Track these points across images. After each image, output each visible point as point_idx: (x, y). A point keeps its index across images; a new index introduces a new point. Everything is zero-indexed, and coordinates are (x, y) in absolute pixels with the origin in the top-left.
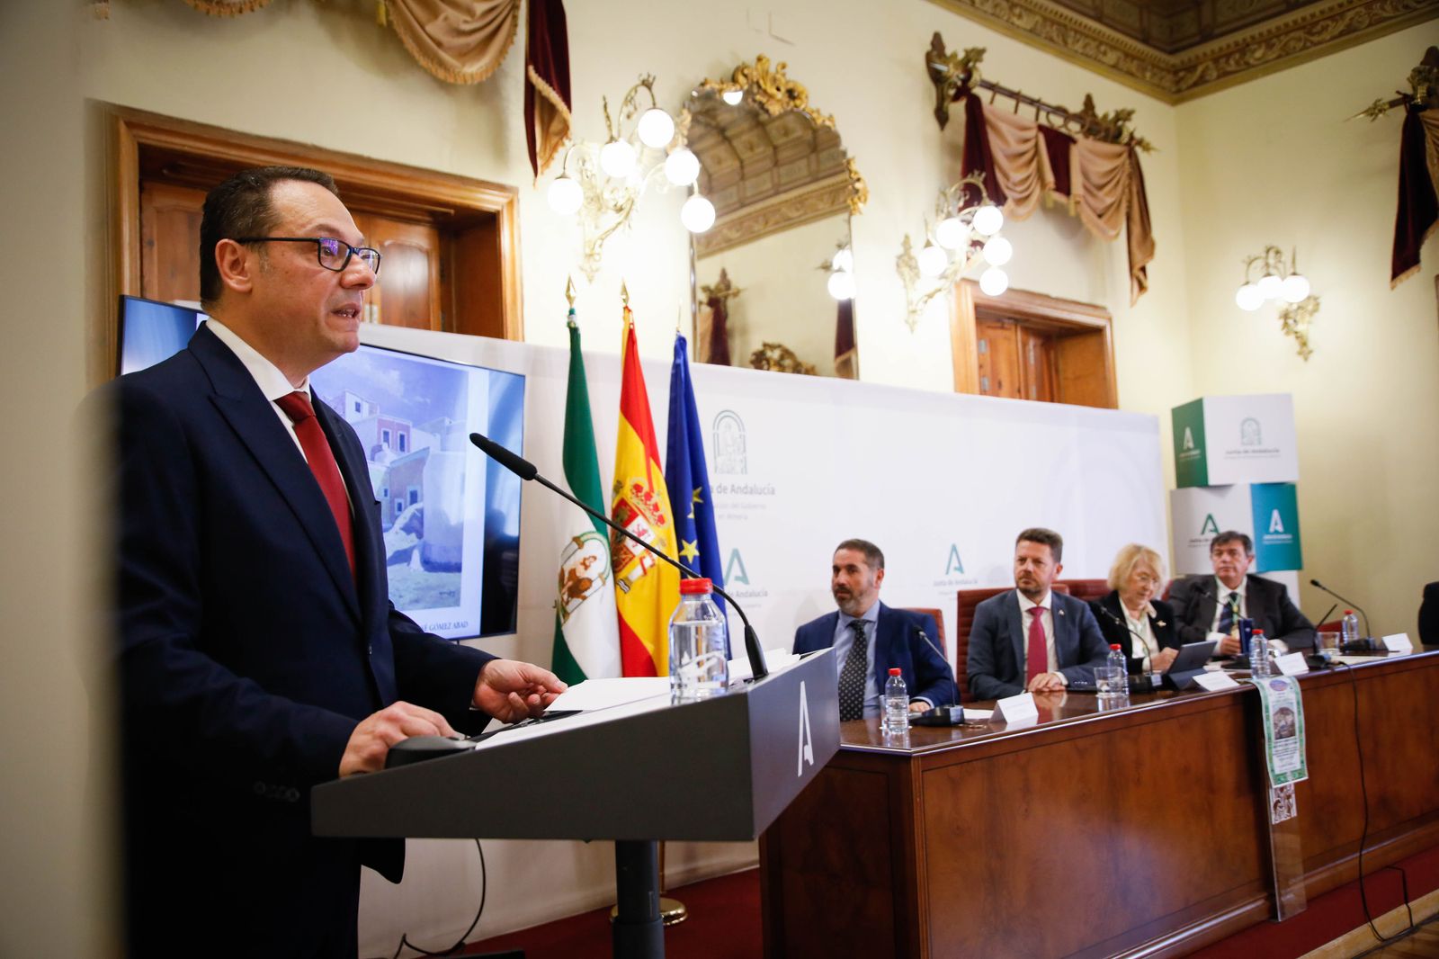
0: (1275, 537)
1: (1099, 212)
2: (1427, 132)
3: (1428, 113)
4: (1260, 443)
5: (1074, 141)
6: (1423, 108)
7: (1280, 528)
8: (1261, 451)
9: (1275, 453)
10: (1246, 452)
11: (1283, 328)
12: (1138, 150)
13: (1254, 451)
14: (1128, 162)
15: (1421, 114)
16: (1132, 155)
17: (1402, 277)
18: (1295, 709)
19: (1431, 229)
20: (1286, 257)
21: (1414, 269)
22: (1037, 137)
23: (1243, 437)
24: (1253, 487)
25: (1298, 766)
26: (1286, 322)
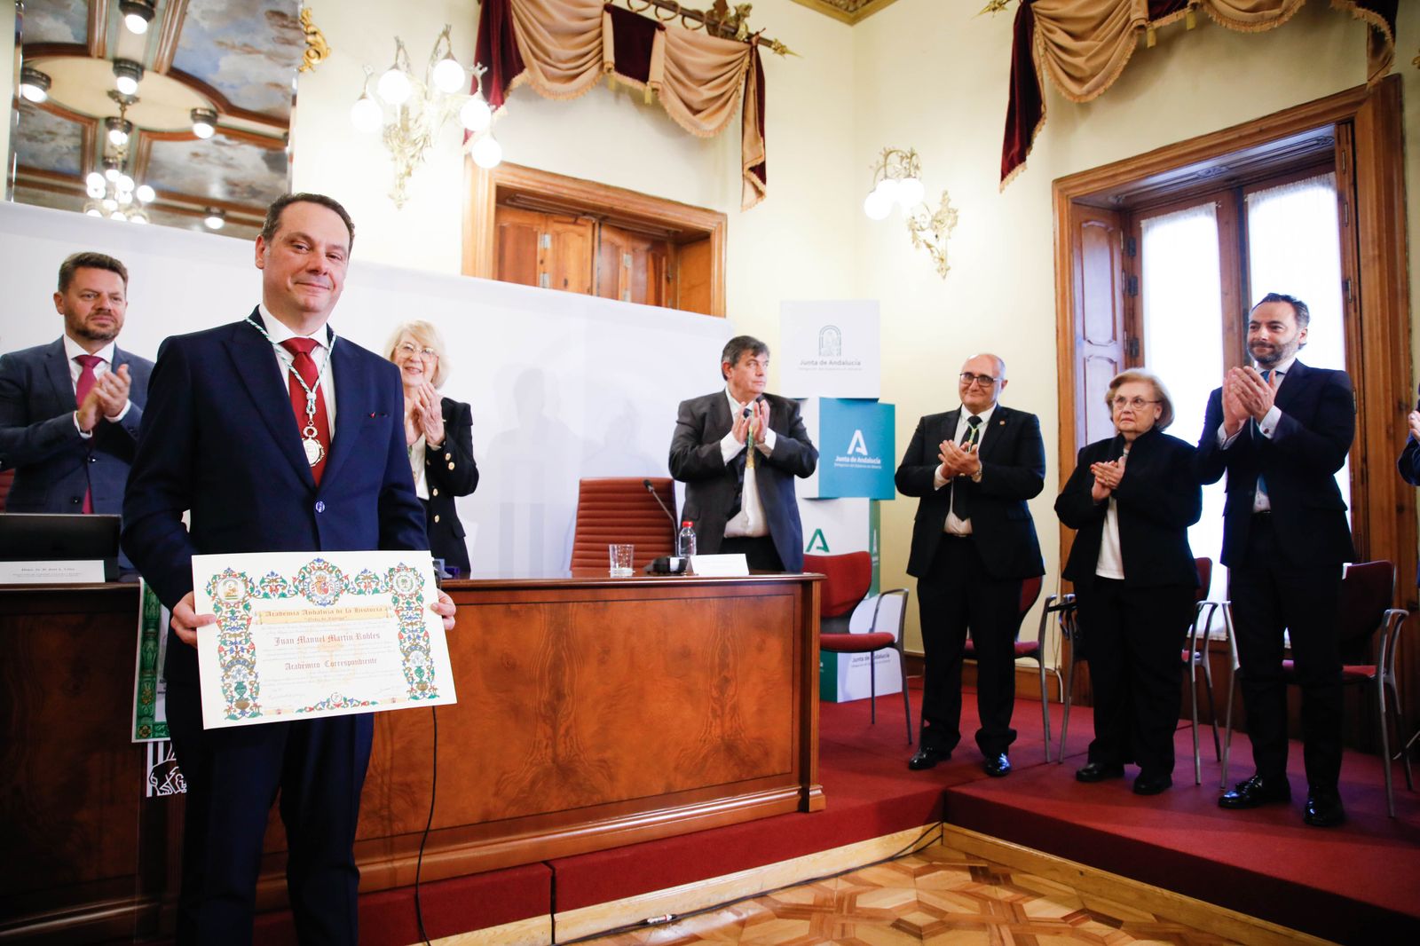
0: (853, 460)
1: (696, 107)
2: (1037, 23)
3: (1040, 4)
4: (840, 353)
5: (662, 28)
7: (863, 450)
8: (839, 363)
9: (856, 366)
10: (824, 363)
11: (911, 240)
12: (762, 49)
13: (831, 363)
14: (747, 59)
15: (1033, 5)
16: (754, 52)
17: (1009, 177)
19: (1038, 127)
21: (1019, 169)
22: (602, 16)
23: (821, 346)
24: (822, 400)
26: (914, 233)
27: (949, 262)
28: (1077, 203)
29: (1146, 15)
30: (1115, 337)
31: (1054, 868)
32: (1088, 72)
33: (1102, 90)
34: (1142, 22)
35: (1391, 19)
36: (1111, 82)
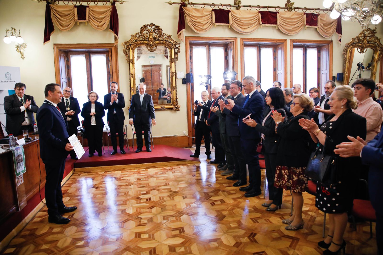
2: (51, 10)
3: (51, 5)
4: (11, 79)
6: (51, 3)
8: (11, 82)
10: (7, 81)
11: (17, 51)
13: (9, 82)
15: (50, 5)
17: (46, 42)
18: (22, 155)
19: (52, 33)
20: (18, 32)
21: (48, 41)
23: (6, 77)
24: (9, 91)
25: (24, 169)
26: (18, 49)
27: (24, 56)
28: (60, 50)
29: (77, 19)
30: (66, 78)
31: (97, 168)
32: (65, 25)
33: (67, 30)
34: (77, 20)
35: (117, 35)
36: (70, 29)
